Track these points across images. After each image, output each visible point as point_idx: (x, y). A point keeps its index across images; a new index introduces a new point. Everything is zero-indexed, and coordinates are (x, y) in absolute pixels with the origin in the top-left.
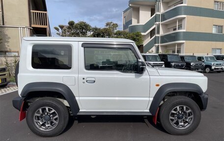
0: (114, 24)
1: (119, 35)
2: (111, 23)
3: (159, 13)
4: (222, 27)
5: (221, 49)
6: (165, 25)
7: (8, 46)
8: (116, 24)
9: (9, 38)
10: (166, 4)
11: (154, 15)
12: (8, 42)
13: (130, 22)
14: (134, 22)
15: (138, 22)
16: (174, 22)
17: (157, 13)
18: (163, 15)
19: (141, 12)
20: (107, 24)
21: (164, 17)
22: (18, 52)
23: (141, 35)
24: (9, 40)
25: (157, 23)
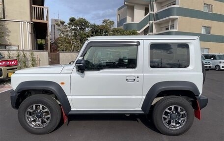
0: (110, 22)
1: (116, 32)
2: (108, 20)
3: (153, 13)
4: (210, 28)
5: (208, 49)
6: (158, 24)
7: (9, 40)
8: (113, 22)
9: (10, 32)
10: (160, 4)
11: (148, 14)
12: (9, 36)
13: (125, 20)
14: (129, 20)
15: (133, 20)
16: (167, 21)
17: (151, 12)
18: (156, 15)
19: (135, 11)
20: (104, 21)
21: (157, 17)
22: (18, 46)
23: (137, 33)
24: (10, 34)
25: (151, 22)
